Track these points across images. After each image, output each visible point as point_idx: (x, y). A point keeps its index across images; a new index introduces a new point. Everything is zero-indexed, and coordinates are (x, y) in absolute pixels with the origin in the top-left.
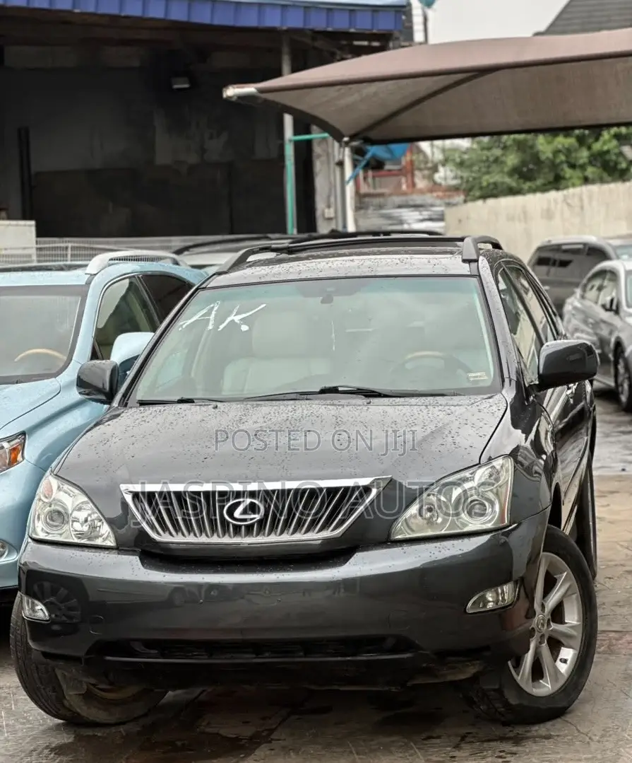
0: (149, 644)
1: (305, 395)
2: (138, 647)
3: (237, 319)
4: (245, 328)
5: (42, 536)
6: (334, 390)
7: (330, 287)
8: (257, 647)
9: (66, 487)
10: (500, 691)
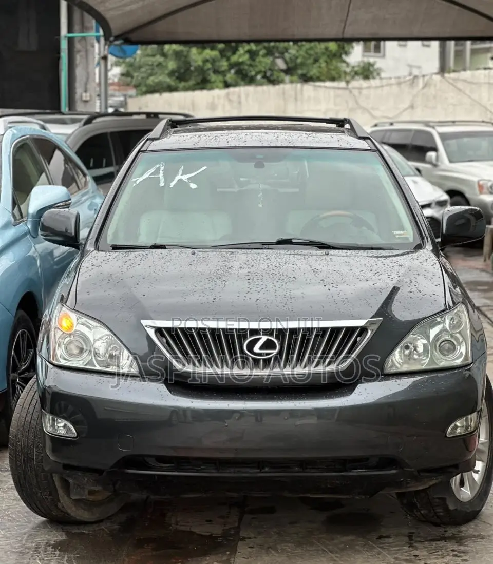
0: (161, 459)
1: (266, 245)
2: (152, 462)
3: (185, 178)
4: (193, 186)
5: (63, 363)
6: (288, 242)
7: (260, 154)
8: (260, 464)
9: (84, 320)
10: (444, 500)
